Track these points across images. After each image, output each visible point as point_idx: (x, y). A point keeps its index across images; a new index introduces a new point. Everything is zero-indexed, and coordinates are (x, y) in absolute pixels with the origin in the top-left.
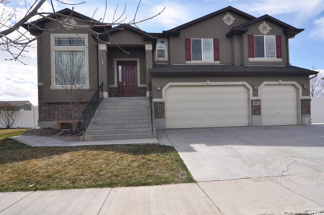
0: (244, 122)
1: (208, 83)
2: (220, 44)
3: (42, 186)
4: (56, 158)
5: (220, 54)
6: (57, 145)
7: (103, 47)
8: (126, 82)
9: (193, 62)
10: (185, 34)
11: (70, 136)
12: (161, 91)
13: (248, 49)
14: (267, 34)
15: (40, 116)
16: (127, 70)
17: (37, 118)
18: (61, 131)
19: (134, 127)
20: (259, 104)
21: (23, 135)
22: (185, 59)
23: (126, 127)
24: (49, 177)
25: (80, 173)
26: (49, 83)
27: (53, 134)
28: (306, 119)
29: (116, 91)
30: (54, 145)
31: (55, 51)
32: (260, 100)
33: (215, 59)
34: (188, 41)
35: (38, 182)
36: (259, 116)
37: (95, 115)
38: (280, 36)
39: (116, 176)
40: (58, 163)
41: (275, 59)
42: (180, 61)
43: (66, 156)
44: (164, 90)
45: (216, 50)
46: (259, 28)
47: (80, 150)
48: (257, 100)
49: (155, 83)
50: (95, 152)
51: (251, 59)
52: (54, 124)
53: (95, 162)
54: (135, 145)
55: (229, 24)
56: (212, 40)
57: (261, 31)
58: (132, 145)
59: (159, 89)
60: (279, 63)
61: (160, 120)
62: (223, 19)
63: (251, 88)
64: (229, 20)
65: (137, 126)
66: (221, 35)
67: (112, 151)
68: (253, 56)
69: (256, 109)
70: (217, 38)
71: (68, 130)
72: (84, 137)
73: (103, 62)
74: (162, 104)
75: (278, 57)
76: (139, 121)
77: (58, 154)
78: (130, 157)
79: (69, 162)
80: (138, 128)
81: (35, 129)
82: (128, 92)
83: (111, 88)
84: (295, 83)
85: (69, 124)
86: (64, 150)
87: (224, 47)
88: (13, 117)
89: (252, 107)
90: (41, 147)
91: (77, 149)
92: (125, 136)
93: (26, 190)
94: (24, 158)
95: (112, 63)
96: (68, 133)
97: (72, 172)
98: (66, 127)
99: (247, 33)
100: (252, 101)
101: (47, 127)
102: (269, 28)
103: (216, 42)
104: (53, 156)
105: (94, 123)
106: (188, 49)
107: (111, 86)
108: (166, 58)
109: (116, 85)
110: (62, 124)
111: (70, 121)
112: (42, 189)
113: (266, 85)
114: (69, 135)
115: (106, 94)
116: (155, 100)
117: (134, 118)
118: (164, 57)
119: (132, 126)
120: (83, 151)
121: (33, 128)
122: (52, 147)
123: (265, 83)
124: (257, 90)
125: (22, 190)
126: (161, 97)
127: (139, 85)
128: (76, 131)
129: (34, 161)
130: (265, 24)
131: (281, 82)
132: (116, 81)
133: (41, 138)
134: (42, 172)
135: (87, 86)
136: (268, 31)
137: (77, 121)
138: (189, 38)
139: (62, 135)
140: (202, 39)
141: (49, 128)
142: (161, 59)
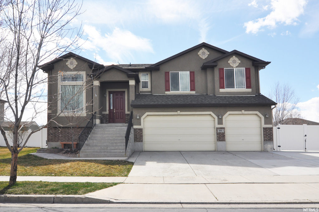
0: (211, 147)
1: (179, 112)
2: (195, 76)
3: (58, 175)
4: (63, 165)
5: (196, 84)
6: (63, 159)
7: (96, 83)
8: (116, 109)
9: (172, 92)
10: (164, 68)
11: (71, 154)
12: (140, 119)
13: (219, 81)
14: (236, 67)
15: (48, 138)
16: (117, 99)
17: (45, 138)
18: (64, 150)
19: (114, 148)
20: (223, 131)
21: (37, 152)
22: (164, 89)
23: (109, 148)
24: (60, 172)
25: (75, 171)
26: (56, 111)
27: (59, 152)
28: (269, 146)
29: (107, 117)
30: (60, 159)
31: (61, 86)
32: (224, 128)
33: (191, 90)
34: (167, 74)
35: (56, 174)
36: (224, 142)
37: (88, 139)
38: (249, 69)
39: (92, 173)
40: (64, 167)
41: (244, 90)
42: (161, 92)
43: (68, 164)
44: (142, 118)
45: (192, 81)
46: (229, 62)
47: (76, 162)
48: (221, 128)
49: (136, 113)
50: (84, 163)
51: (222, 90)
52: (58, 144)
53: (83, 167)
54: (110, 160)
55: (204, 58)
56: (188, 73)
57: (231, 64)
58: (108, 160)
59: (138, 118)
60: (248, 93)
61: (139, 143)
62: (199, 54)
63: (216, 118)
64: (204, 54)
65: (117, 147)
66: (197, 68)
67: (94, 162)
68: (223, 88)
69: (221, 136)
70: (193, 71)
71: (69, 150)
72: (79, 155)
73: (96, 95)
74: (141, 130)
75: (247, 87)
76: (119, 144)
77: (63, 163)
78: (103, 166)
79: (70, 167)
80: (117, 149)
81: (42, 148)
82: (117, 117)
83: (103, 115)
84: (257, 112)
85: (70, 145)
86: (67, 161)
87: (199, 78)
88: (23, 137)
89: (217, 134)
90: (53, 159)
91: (74, 161)
92: (107, 155)
93: (51, 176)
94: (46, 165)
95: (105, 93)
96: (69, 152)
97: (71, 171)
98: (67, 147)
99: (217, 67)
100: (217, 128)
101: (54, 147)
102: (238, 61)
103: (192, 75)
104: (61, 164)
105: (87, 145)
106: (167, 81)
107: (104, 113)
108: (149, 89)
109: (107, 112)
110: (65, 145)
111: (71, 143)
112: (58, 176)
113: (230, 114)
114: (69, 153)
115: (98, 121)
116: (135, 127)
117: (116, 141)
118: (148, 88)
119: (113, 148)
120: (78, 162)
121: (41, 148)
122: (60, 160)
123: (229, 113)
124: (222, 119)
125: (49, 176)
126: (140, 125)
127: (127, 112)
128: (75, 150)
129: (51, 166)
130: (234, 58)
131: (243, 112)
132: (108, 109)
133: (51, 155)
134: (57, 170)
135: (84, 113)
136: (237, 64)
137: (76, 143)
138: (168, 71)
139: (65, 153)
140: (180, 72)
141: (56, 148)
142: (145, 89)
